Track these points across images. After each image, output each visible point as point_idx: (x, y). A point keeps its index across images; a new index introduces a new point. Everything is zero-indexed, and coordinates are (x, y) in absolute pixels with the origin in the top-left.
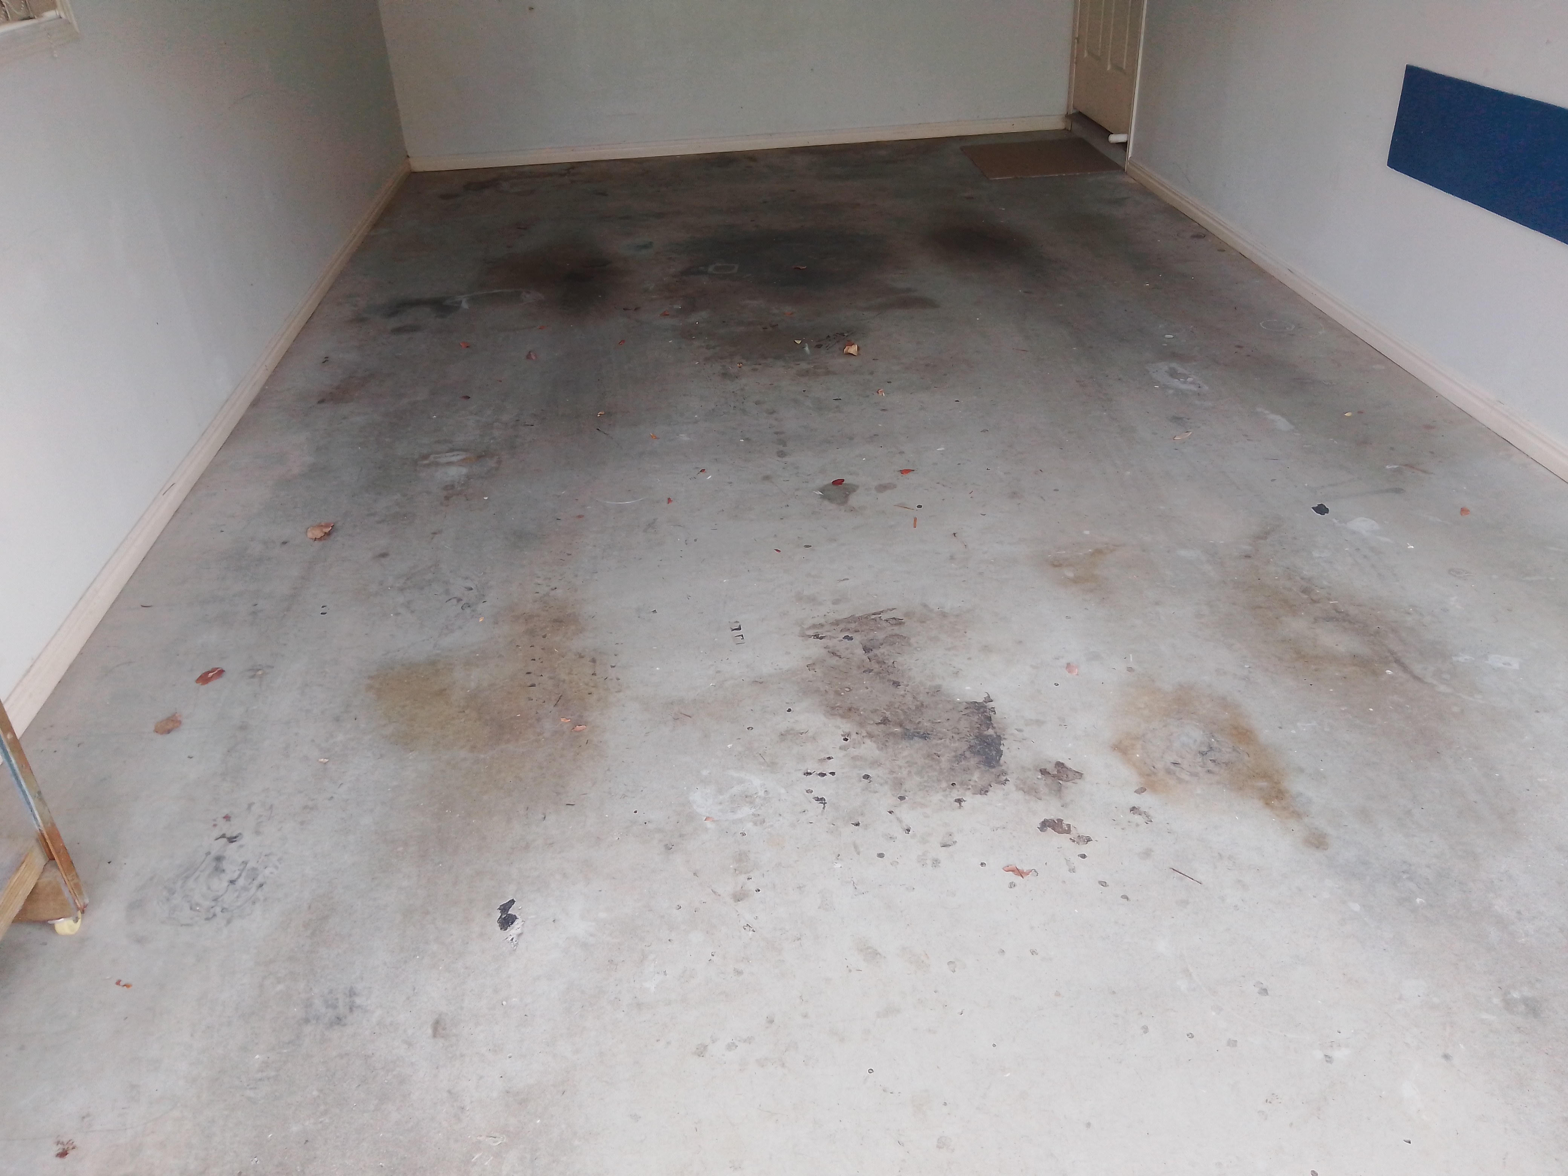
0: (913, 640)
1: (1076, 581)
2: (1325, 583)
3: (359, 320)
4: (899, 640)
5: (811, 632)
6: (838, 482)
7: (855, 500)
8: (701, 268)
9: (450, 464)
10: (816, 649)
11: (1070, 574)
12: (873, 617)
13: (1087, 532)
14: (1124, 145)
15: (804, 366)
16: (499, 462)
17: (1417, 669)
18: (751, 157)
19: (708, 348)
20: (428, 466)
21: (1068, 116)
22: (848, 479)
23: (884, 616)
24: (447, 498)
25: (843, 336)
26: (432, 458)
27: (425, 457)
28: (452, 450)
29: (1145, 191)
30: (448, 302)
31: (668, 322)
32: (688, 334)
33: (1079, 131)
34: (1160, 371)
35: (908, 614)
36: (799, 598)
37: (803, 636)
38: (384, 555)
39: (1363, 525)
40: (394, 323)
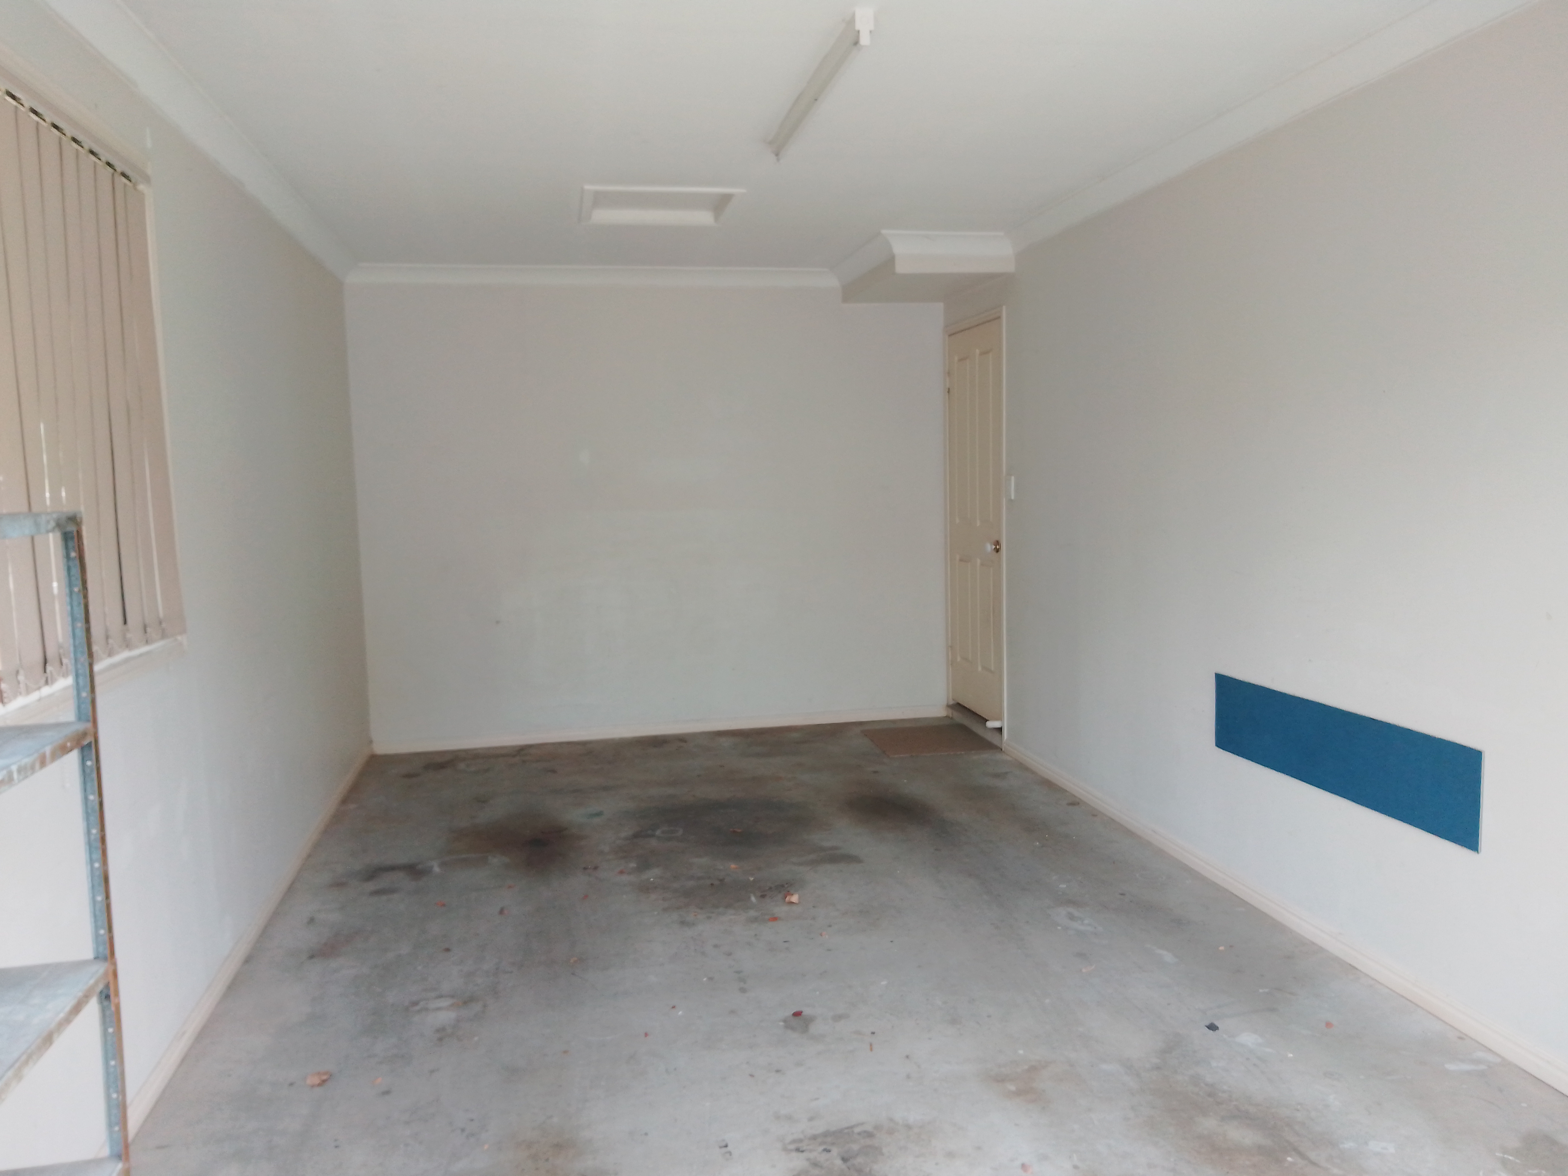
0: (885, 1150)
1: (1018, 1093)
2: (1225, 1088)
3: (339, 884)
4: (872, 1151)
5: (793, 1147)
6: (797, 1014)
7: (816, 1028)
8: (649, 832)
9: (439, 1009)
10: (799, 1162)
11: (1012, 1088)
12: (846, 1131)
13: (1021, 1052)
14: (1000, 730)
15: (752, 913)
16: (485, 1006)
17: (1312, 1155)
18: (681, 739)
19: (664, 899)
20: (419, 1011)
21: (948, 706)
22: (807, 1011)
23: (857, 1130)
24: (440, 1039)
25: (784, 888)
26: (422, 1004)
27: (415, 1004)
28: (440, 997)
29: (1023, 767)
30: (420, 867)
31: (625, 878)
32: (645, 889)
33: (959, 718)
34: (1061, 914)
35: (878, 1127)
36: (777, 1117)
37: (785, 1149)
38: (387, 1093)
39: (1248, 1039)
40: (371, 886)
